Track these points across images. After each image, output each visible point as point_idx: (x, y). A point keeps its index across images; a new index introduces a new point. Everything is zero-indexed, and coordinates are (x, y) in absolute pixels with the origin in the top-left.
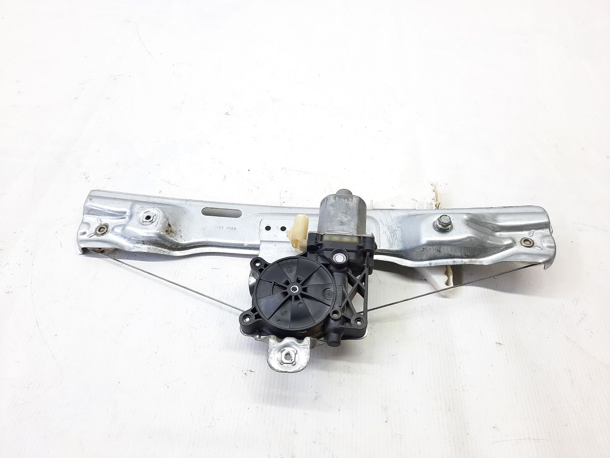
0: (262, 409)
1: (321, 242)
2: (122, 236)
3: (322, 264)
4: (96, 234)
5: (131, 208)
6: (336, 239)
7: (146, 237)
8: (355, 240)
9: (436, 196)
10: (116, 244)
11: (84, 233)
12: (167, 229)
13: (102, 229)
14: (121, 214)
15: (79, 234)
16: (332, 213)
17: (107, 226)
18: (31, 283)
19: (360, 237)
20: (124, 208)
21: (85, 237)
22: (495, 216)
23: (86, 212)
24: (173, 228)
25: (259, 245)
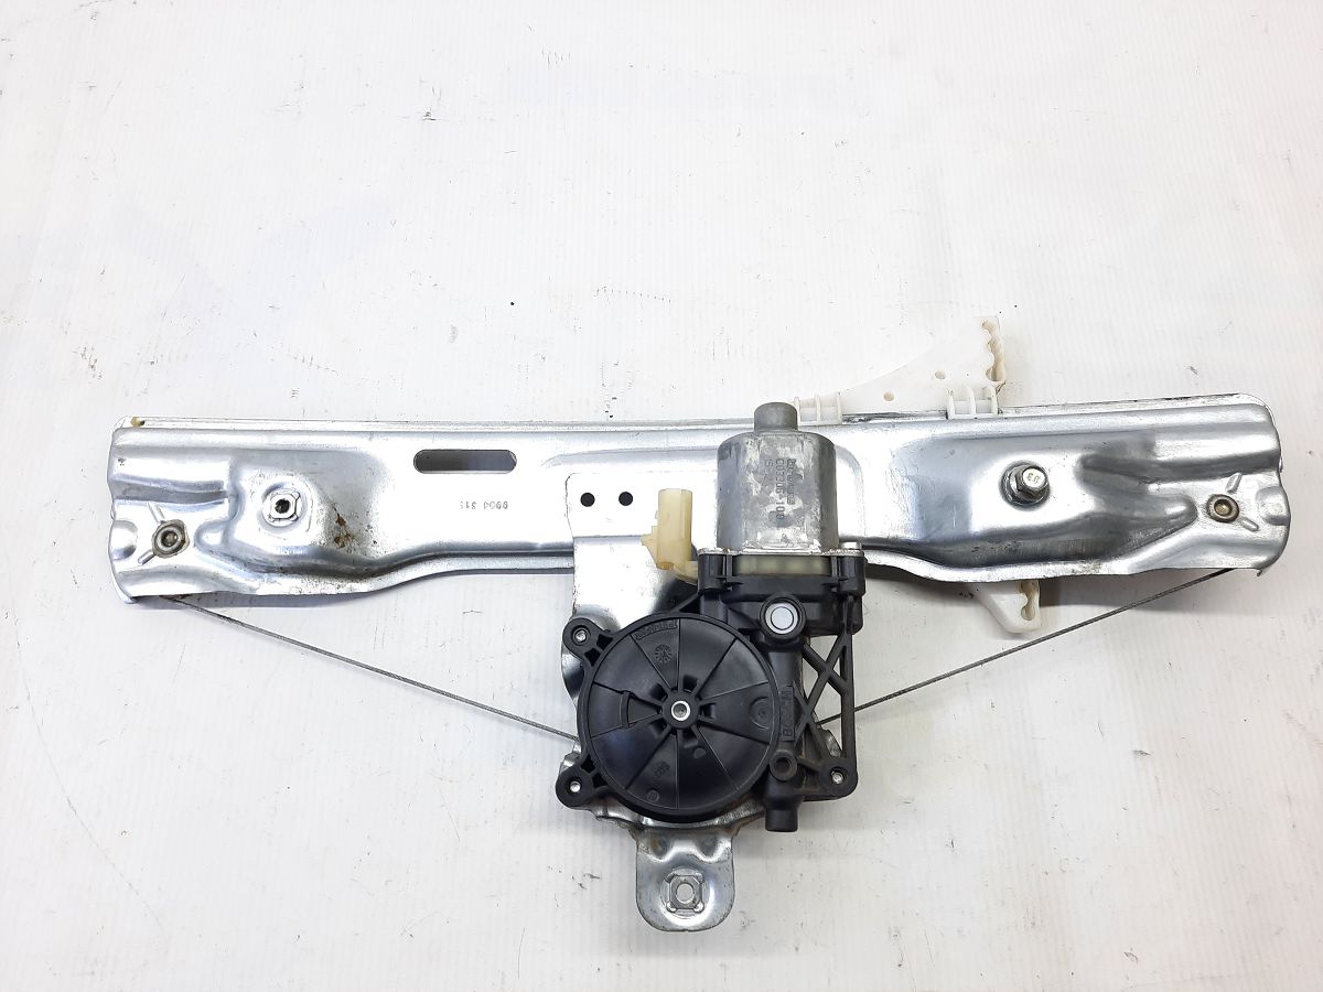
0: (630, 968)
1: (734, 580)
2: (225, 555)
3: (740, 630)
4: (157, 552)
5: (234, 474)
6: (770, 567)
7: (288, 557)
8: (818, 567)
9: (997, 362)
10: (215, 577)
11: (129, 552)
12: (336, 533)
13: (170, 539)
14: (209, 494)
15: (115, 557)
16: (756, 490)
17: (180, 527)
18: (29, 698)
19: (829, 558)
20: (214, 471)
21: (132, 564)
22: (1146, 438)
23: (118, 492)
24: (351, 526)
25: (572, 547)
